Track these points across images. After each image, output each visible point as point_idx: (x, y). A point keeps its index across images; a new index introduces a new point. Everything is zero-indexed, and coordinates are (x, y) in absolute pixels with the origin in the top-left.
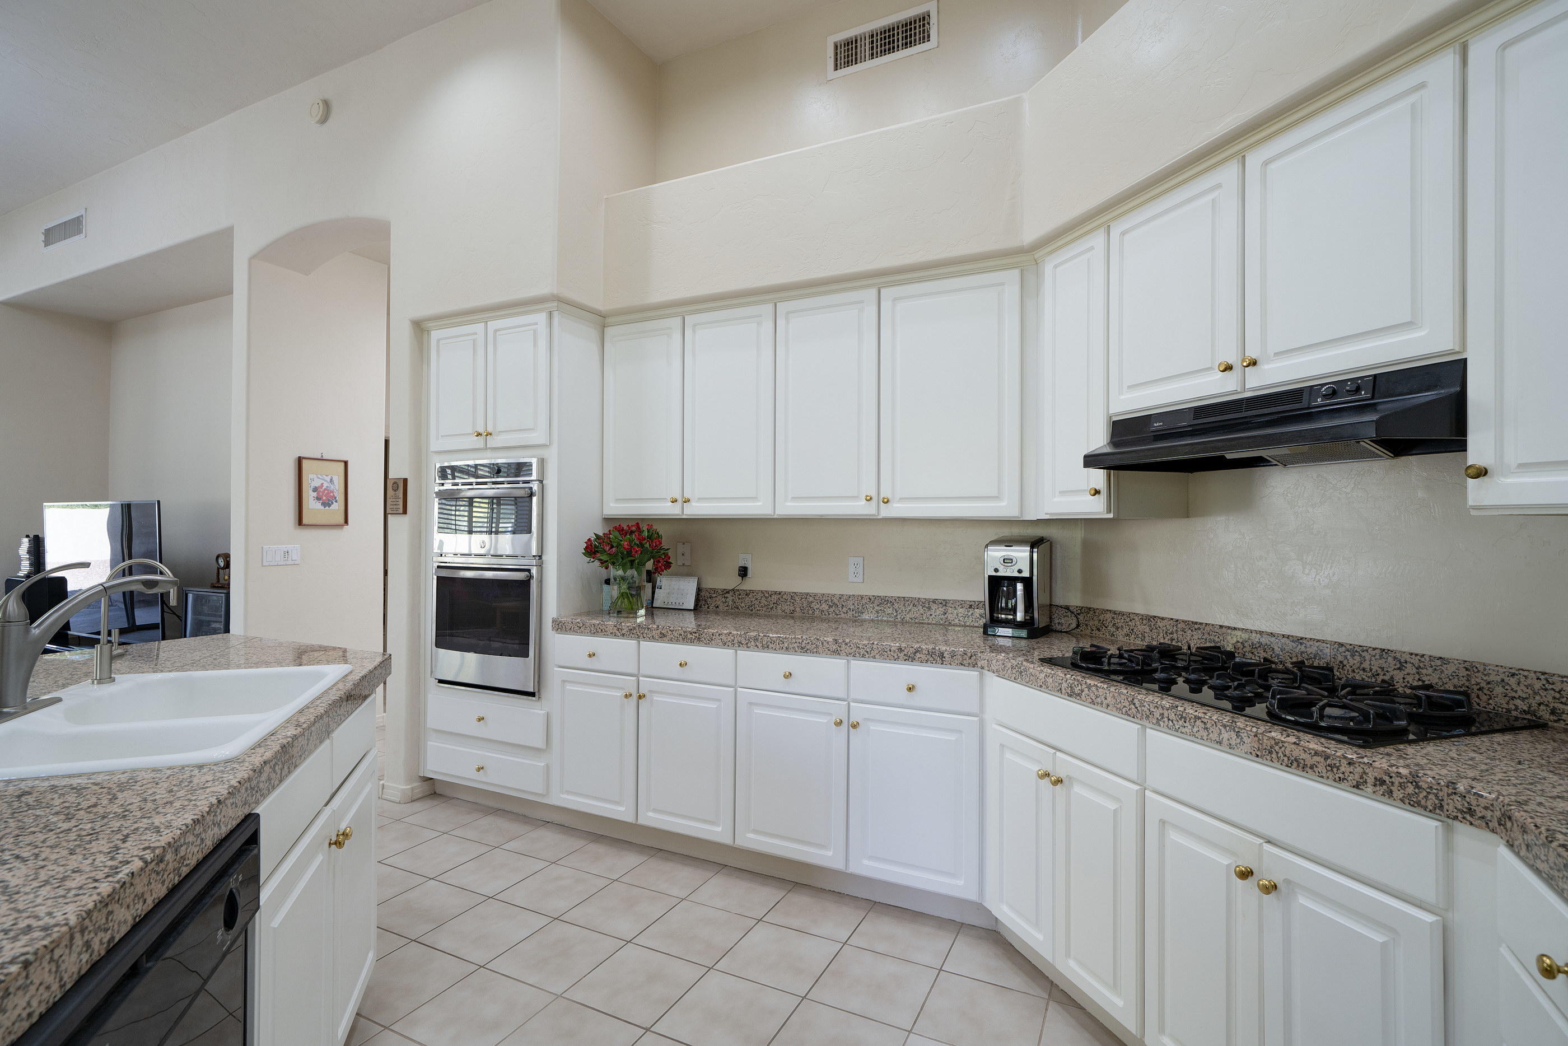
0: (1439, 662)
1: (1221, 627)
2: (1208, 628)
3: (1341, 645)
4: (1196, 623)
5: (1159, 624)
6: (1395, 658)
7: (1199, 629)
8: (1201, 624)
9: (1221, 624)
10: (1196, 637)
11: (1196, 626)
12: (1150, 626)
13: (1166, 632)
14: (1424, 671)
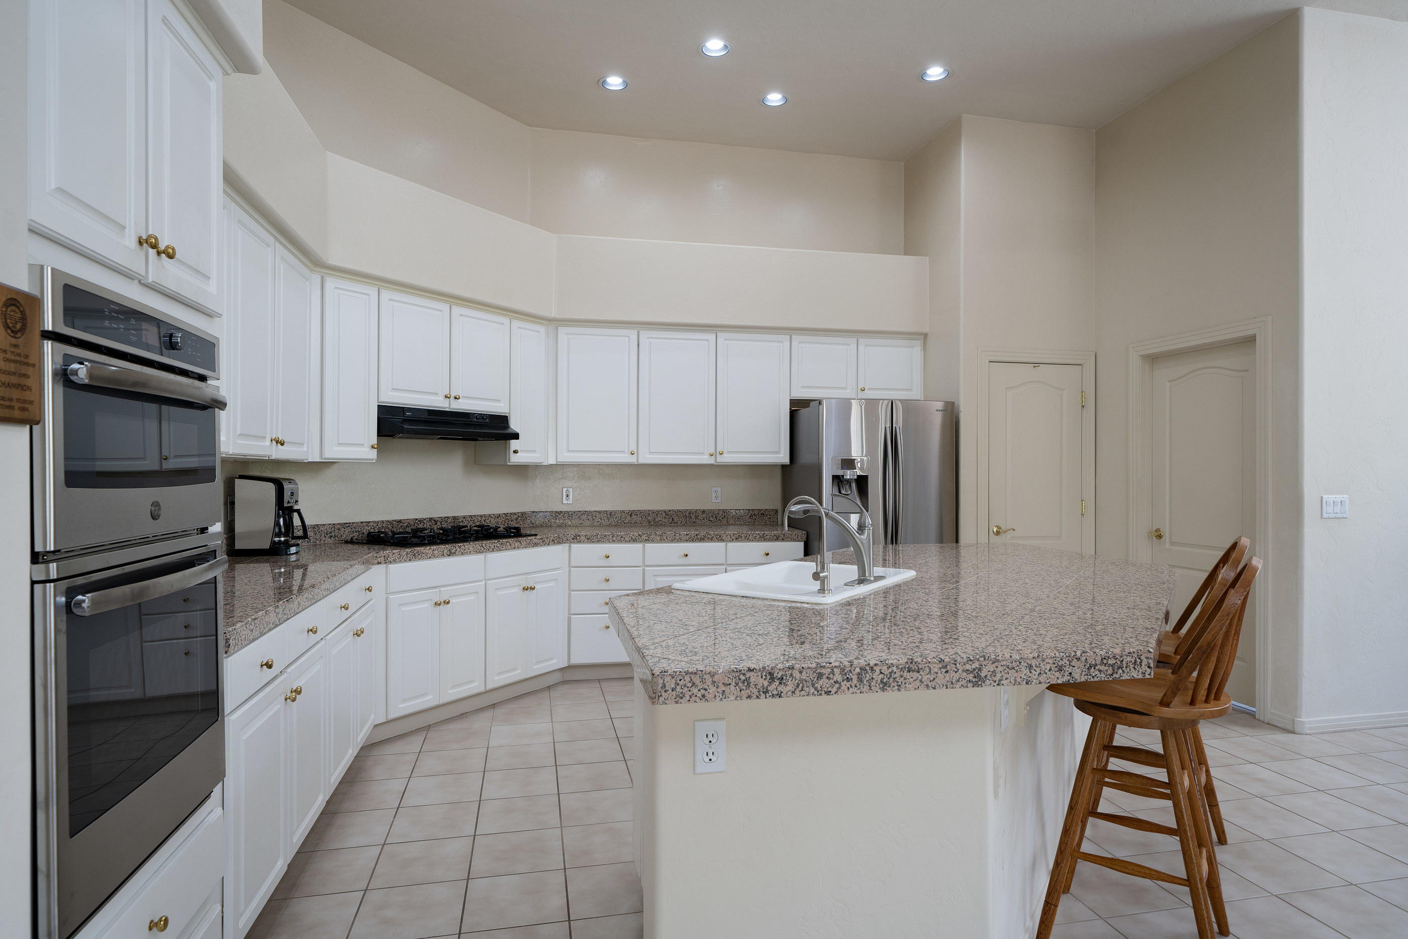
0: (446, 519)
1: (362, 522)
2: (354, 525)
3: (416, 520)
4: (346, 523)
5: (321, 529)
6: (434, 520)
7: (349, 526)
8: (350, 523)
9: (361, 521)
10: (347, 532)
11: (347, 525)
12: (315, 531)
13: (327, 533)
14: (443, 523)
